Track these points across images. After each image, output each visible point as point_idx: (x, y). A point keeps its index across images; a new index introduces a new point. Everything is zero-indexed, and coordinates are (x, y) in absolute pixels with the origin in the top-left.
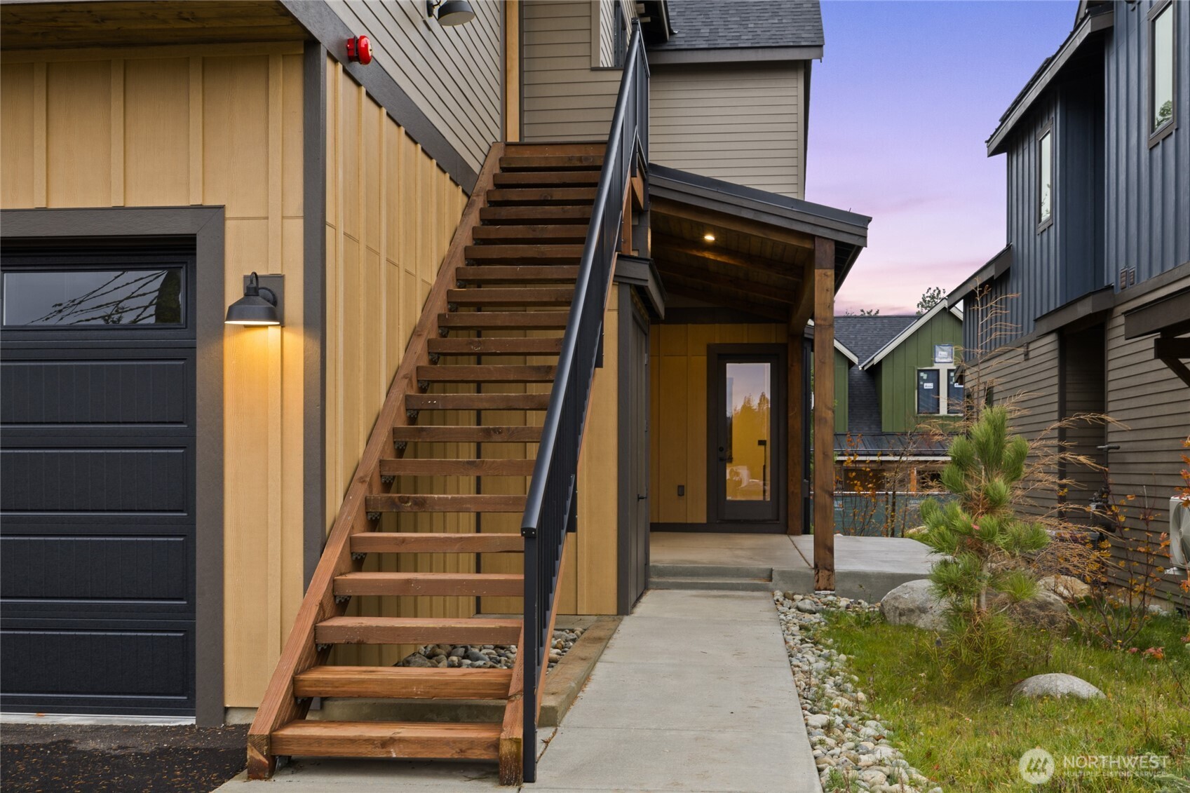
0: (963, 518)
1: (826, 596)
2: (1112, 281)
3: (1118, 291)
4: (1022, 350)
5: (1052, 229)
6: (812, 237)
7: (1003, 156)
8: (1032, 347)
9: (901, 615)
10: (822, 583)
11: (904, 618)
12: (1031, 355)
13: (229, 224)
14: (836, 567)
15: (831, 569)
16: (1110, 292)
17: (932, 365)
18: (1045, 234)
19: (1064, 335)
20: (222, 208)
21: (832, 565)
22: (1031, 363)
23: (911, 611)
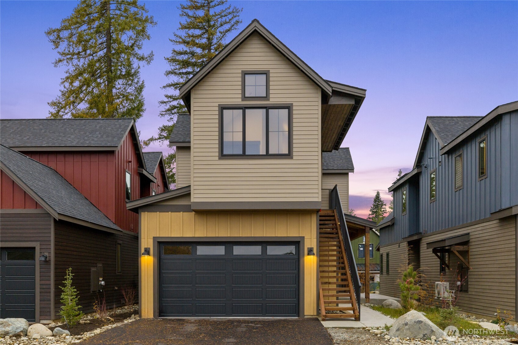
0: (407, 285)
1: (368, 304)
2: (422, 231)
3: (423, 234)
4: (398, 245)
5: (406, 215)
6: (365, 226)
7: (392, 192)
8: (401, 244)
9: (387, 306)
10: (367, 301)
11: (387, 307)
12: (400, 246)
13: (305, 239)
14: (370, 298)
15: (369, 298)
16: (421, 234)
17: (363, 243)
18: (404, 216)
19: (409, 243)
20: (304, 237)
21: (369, 297)
22: (400, 248)
23: (389, 305)
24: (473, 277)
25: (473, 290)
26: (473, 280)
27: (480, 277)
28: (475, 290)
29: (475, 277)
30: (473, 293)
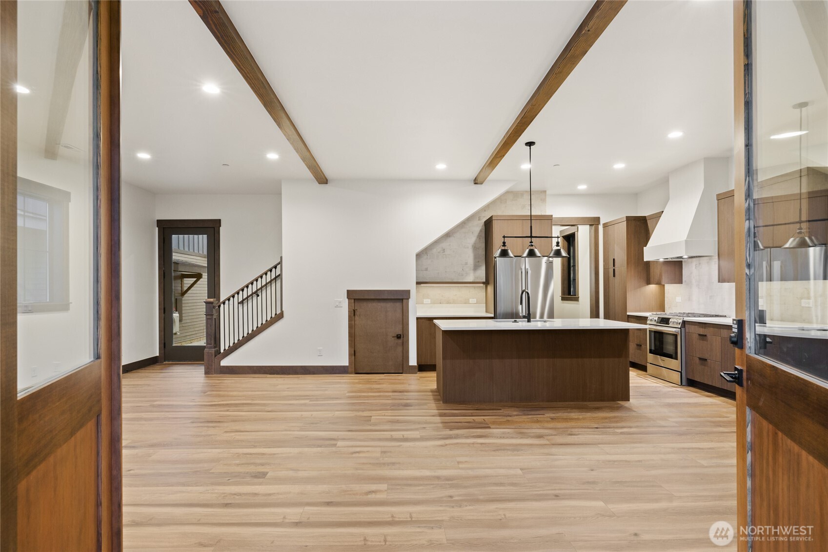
24: (187, 305)
25: (187, 318)
26: (188, 308)
27: (195, 304)
28: (190, 317)
29: (190, 305)
30: (188, 321)
